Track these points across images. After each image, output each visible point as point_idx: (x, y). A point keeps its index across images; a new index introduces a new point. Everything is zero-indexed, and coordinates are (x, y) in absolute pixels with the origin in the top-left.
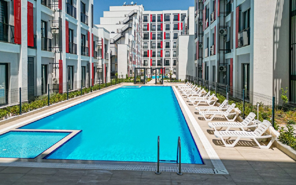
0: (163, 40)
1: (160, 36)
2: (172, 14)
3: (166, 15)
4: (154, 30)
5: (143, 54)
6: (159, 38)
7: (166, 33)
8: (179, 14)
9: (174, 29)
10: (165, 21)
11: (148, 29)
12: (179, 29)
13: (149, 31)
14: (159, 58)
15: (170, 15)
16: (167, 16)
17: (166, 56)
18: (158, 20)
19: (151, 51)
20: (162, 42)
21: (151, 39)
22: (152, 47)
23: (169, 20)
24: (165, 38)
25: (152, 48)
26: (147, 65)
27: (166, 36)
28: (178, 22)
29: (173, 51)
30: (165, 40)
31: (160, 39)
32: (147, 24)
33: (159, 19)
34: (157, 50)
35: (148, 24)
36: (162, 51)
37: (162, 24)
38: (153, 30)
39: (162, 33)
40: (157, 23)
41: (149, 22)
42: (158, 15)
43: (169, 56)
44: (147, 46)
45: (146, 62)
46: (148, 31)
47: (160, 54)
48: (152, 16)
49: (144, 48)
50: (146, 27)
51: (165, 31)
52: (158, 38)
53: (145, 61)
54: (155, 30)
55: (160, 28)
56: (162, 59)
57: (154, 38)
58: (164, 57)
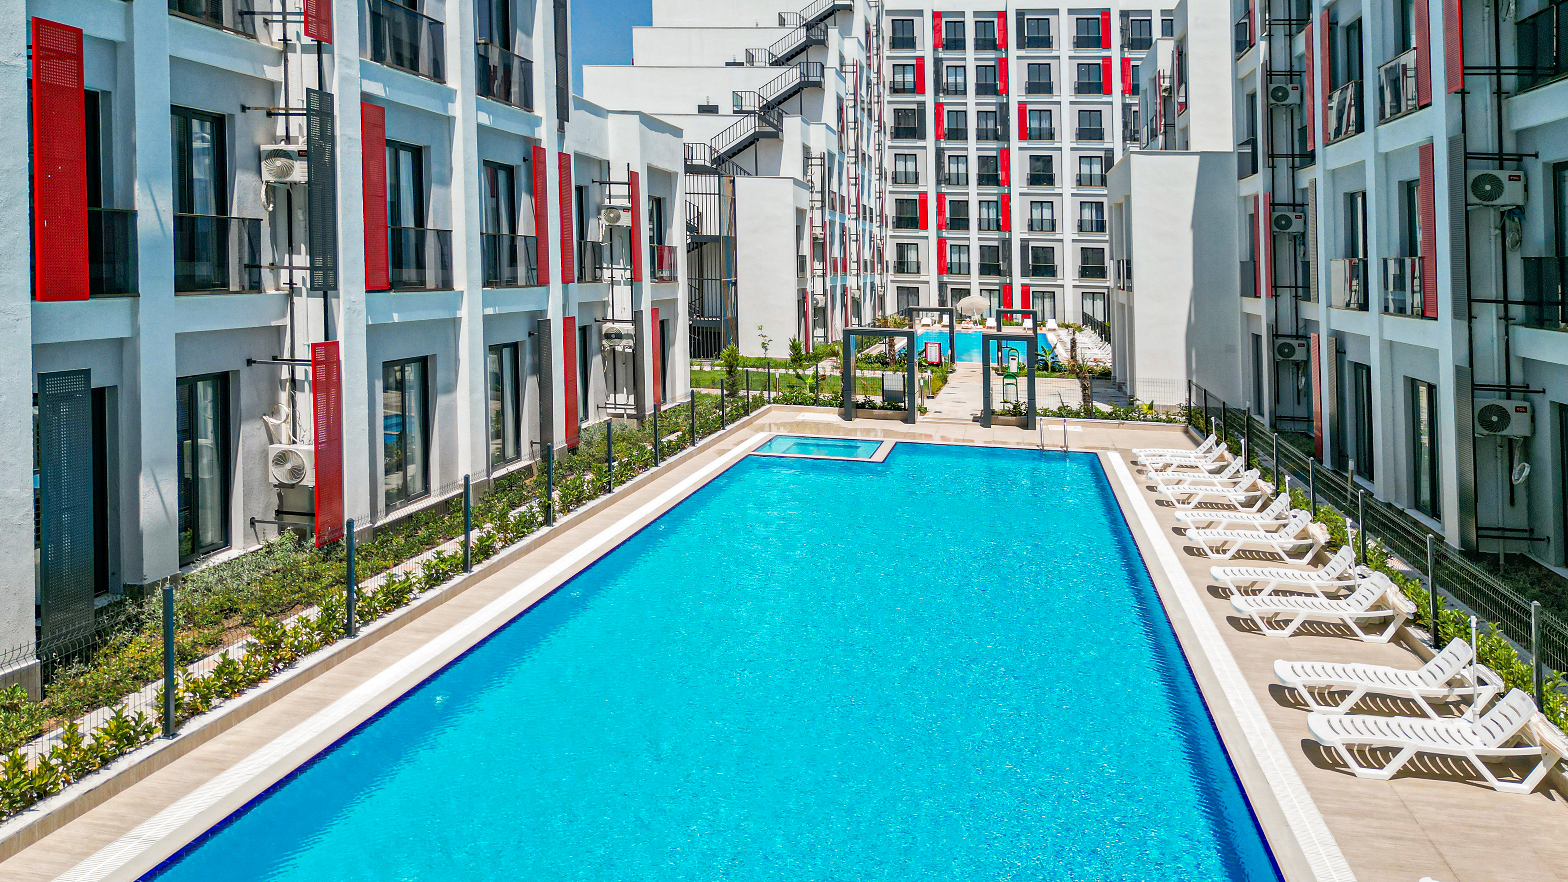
0: (1015, 143)
1: (991, 125)
2: (1063, 13)
3: (1026, 17)
4: (956, 92)
5: (890, 211)
6: (990, 135)
7: (1029, 107)
8: (1106, 13)
9: (1081, 88)
10: (1020, 46)
11: (919, 87)
12: (1108, 91)
13: (929, 98)
14: (993, 238)
15: (1053, 19)
16: (1033, 23)
17: (1031, 228)
18: (976, 40)
19: (940, 197)
20: (1005, 153)
21: (938, 137)
22: (942, 179)
23: (1046, 42)
24: (1023, 136)
25: (948, 182)
26: (915, 269)
27: (1033, 124)
28: (1105, 53)
29: (1072, 201)
30: (1024, 144)
31: (996, 138)
32: (914, 62)
33: (989, 37)
34: (973, 193)
35: (921, 60)
36: (1006, 199)
37: (1003, 63)
38: (947, 92)
39: (1004, 108)
40: (971, 57)
41: (925, 47)
42: (976, 14)
43: (1053, 228)
44: (916, 174)
45: (912, 256)
46: (919, 98)
47: (993, 215)
48: (944, 20)
49: (895, 181)
50: (910, 78)
51: (1024, 99)
52: (982, 135)
53: (901, 249)
54: (964, 92)
55: (990, 81)
56: (1007, 243)
57: (958, 134)
58: (1018, 231)
